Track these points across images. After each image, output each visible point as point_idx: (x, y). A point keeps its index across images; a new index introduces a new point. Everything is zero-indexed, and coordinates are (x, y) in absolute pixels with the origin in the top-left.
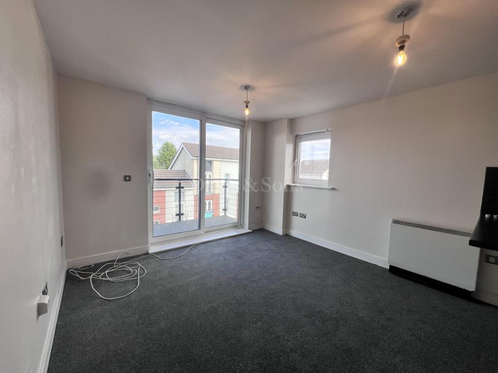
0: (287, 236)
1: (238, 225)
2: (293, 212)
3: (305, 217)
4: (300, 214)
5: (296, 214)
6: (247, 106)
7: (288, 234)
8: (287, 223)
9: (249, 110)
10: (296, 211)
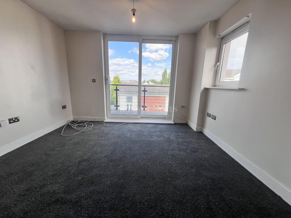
0: (200, 133)
1: (168, 117)
2: (208, 113)
3: (215, 119)
4: (212, 115)
5: (209, 115)
6: (134, 14)
7: (202, 131)
8: (202, 122)
9: (135, 18)
10: (209, 113)
